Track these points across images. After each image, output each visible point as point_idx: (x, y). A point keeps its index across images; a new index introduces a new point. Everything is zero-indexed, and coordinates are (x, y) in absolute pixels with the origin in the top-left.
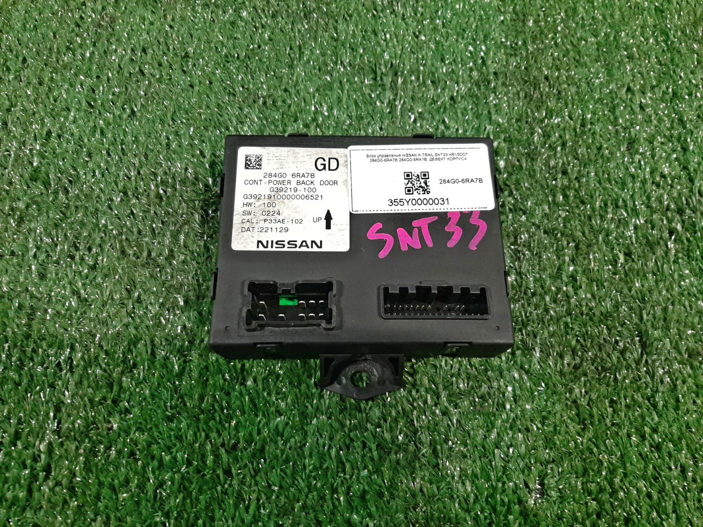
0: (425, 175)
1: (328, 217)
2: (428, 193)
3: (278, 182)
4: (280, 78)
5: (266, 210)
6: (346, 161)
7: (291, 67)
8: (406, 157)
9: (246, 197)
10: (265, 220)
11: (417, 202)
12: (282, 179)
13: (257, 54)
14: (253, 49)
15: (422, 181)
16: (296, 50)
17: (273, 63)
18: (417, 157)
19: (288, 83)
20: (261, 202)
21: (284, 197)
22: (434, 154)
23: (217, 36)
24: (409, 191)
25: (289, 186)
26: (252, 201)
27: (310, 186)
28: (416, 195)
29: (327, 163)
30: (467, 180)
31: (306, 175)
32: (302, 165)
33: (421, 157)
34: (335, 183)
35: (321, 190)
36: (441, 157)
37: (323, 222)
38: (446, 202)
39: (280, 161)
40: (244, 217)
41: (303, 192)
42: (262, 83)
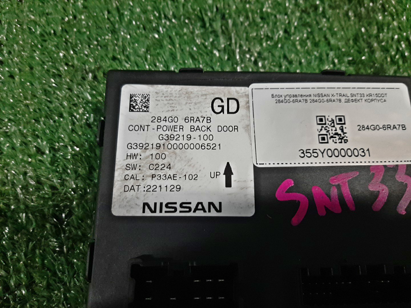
0: (340, 120)
1: (228, 172)
2: (346, 141)
3: (168, 128)
4: (105, 46)
5: (155, 163)
6: (248, 102)
7: (114, 32)
8: (317, 98)
9: (130, 146)
10: (153, 176)
11: (333, 153)
12: (173, 124)
13: (74, 26)
14: (69, 22)
15: (338, 127)
16: (115, 12)
17: (94, 31)
18: (330, 98)
19: (114, 50)
20: (148, 153)
21: (175, 146)
22: (349, 95)
23: (28, 16)
24: (323, 139)
25: (181, 133)
26: (138, 151)
27: (206, 133)
28: (331, 145)
29: (225, 104)
30: (389, 127)
31: (201, 119)
32: (196, 107)
33: (335, 98)
34: (236, 128)
35: (219, 138)
36: (358, 98)
37: (223, 178)
38: (367, 153)
39: (171, 102)
40: (127, 172)
41: (197, 141)
42: (87, 56)
